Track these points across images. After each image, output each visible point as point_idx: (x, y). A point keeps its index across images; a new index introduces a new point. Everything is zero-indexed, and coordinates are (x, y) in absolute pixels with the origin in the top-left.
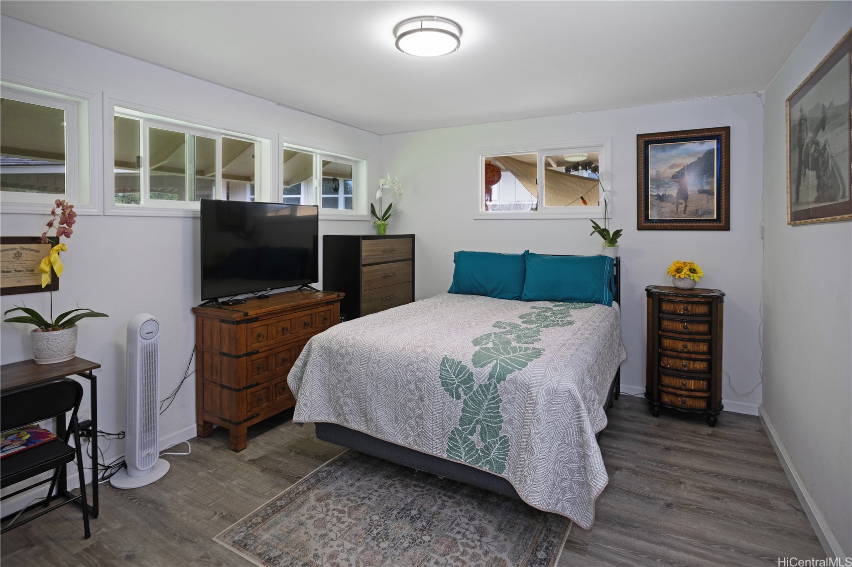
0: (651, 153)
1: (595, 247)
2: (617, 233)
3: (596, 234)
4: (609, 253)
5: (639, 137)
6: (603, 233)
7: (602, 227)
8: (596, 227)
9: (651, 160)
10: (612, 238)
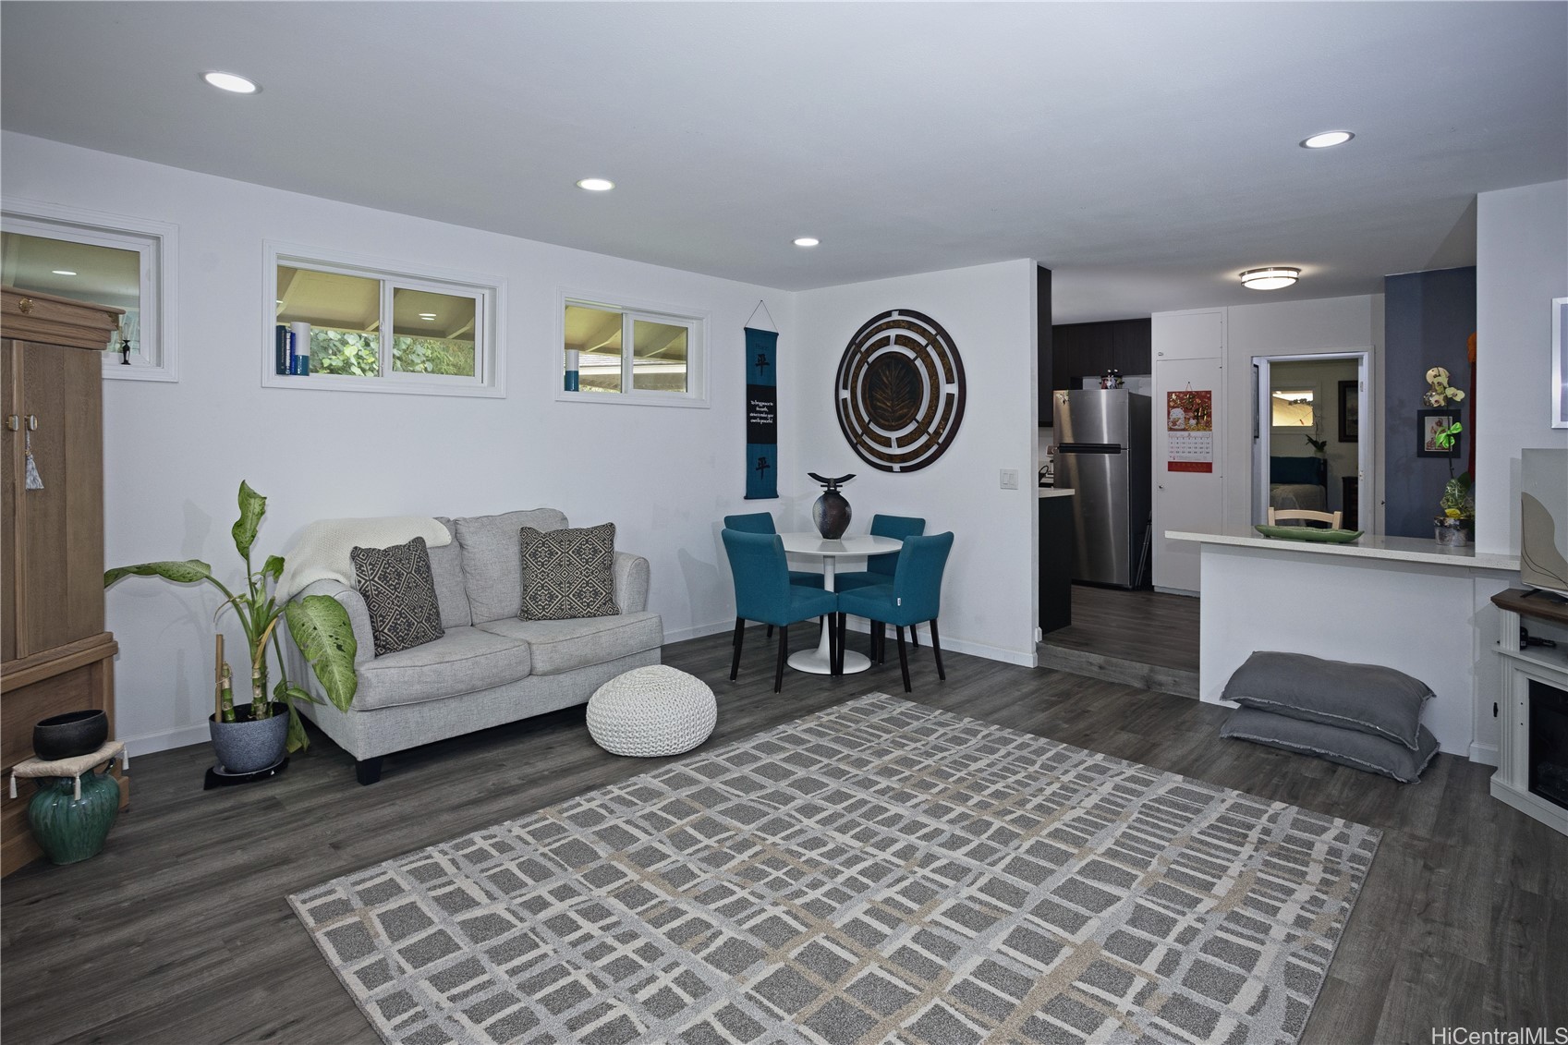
0: (1347, 393)
1: (1310, 452)
2: (1324, 444)
3: (1310, 444)
4: (1319, 455)
5: (1340, 383)
6: (1315, 443)
7: (1314, 439)
8: (1310, 440)
9: (1348, 398)
10: (1320, 446)
